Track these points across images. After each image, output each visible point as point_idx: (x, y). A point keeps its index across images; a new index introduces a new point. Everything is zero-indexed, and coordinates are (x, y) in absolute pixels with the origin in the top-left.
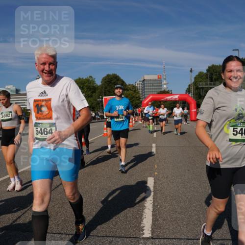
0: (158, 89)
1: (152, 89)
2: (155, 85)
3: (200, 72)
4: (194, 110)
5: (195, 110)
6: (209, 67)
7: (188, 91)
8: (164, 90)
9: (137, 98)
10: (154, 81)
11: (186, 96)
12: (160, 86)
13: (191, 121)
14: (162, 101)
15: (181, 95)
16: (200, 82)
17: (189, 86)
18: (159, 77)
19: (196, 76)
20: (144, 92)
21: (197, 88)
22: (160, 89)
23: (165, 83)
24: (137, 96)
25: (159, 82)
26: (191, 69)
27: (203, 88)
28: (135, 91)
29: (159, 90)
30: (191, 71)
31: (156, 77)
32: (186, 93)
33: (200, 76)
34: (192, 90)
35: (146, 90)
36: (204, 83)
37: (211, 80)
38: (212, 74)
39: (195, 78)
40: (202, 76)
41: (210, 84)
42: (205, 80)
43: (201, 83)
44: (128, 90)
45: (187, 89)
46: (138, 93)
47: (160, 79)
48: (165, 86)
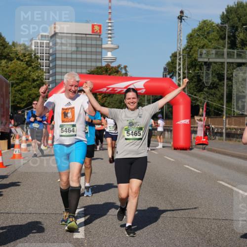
0: (91, 60)
1: (77, 60)
2: (84, 49)
3: (204, 22)
4: (183, 121)
5: (187, 121)
6: (230, 10)
7: (170, 69)
8: (108, 66)
9: (34, 81)
10: (82, 39)
11: (165, 85)
12: (96, 53)
13: (175, 149)
14: (101, 93)
15: (152, 79)
16: (203, 47)
17: (174, 56)
18: (97, 28)
19: (194, 31)
20: (55, 67)
21: (193, 64)
22: (96, 60)
23: (109, 44)
24: (34, 75)
25: (94, 42)
26: (182, 12)
27: (208, 64)
28: (29, 64)
29: (94, 64)
30: (181, 18)
31: (86, 29)
32: (165, 76)
33: (203, 31)
34: (180, 68)
35: (58, 63)
36: (214, 51)
37: (233, 45)
38: (234, 28)
39: (190, 37)
40: (208, 33)
41: (230, 55)
42: (215, 44)
43: (204, 51)
44: (11, 59)
45: (168, 64)
46: (38, 68)
47: (97, 33)
48: (109, 55)
